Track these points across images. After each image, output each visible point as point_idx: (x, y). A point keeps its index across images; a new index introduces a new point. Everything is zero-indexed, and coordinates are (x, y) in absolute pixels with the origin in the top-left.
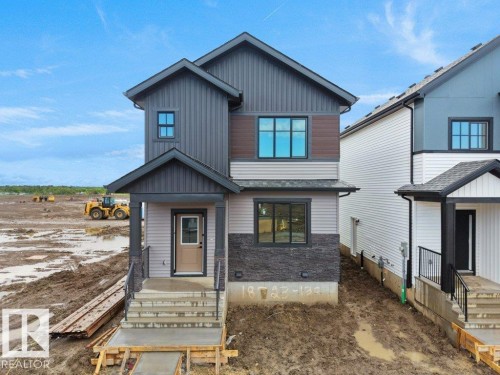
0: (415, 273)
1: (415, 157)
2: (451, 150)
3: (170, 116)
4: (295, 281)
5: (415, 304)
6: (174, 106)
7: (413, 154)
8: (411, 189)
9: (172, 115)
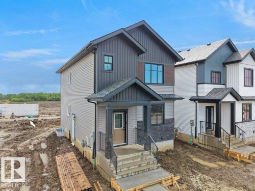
0: (198, 132)
1: (198, 85)
2: (211, 83)
3: (110, 58)
4: (159, 141)
5: (199, 144)
6: (112, 53)
7: (197, 84)
8: (197, 98)
9: (111, 58)
